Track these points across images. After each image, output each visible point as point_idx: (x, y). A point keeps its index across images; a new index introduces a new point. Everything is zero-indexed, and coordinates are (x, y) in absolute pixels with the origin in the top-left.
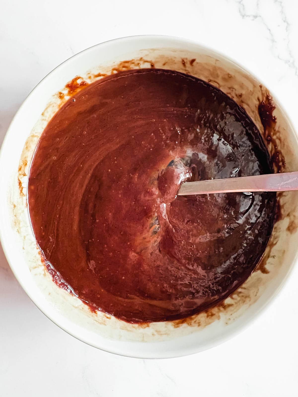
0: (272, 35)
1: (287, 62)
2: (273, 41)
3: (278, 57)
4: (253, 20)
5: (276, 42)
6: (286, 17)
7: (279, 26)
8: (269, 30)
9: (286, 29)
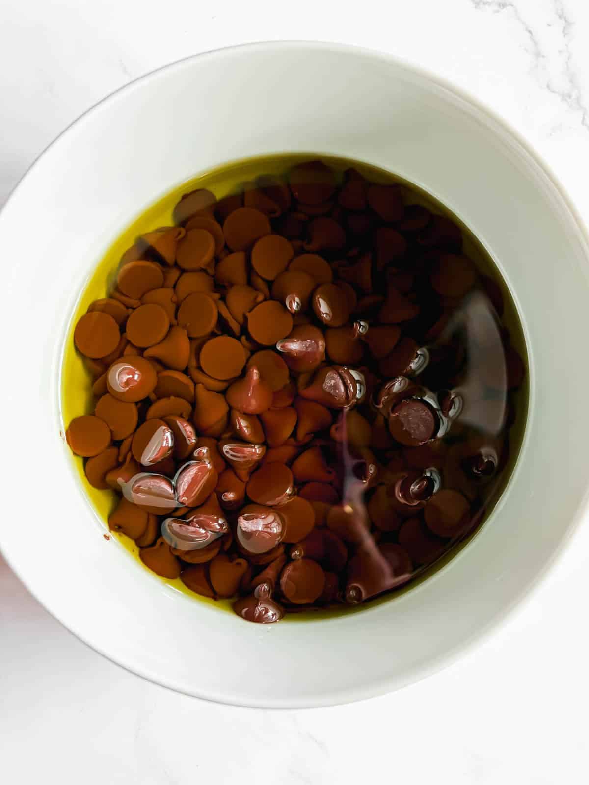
0: (536, 43)
1: (565, 97)
2: (538, 55)
3: (548, 87)
4: (497, 12)
5: (543, 57)
6: (562, 9)
7: (549, 25)
8: (530, 32)
9: (564, 32)
